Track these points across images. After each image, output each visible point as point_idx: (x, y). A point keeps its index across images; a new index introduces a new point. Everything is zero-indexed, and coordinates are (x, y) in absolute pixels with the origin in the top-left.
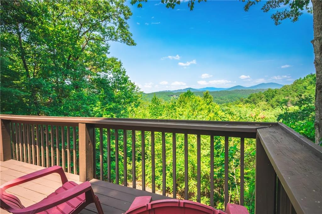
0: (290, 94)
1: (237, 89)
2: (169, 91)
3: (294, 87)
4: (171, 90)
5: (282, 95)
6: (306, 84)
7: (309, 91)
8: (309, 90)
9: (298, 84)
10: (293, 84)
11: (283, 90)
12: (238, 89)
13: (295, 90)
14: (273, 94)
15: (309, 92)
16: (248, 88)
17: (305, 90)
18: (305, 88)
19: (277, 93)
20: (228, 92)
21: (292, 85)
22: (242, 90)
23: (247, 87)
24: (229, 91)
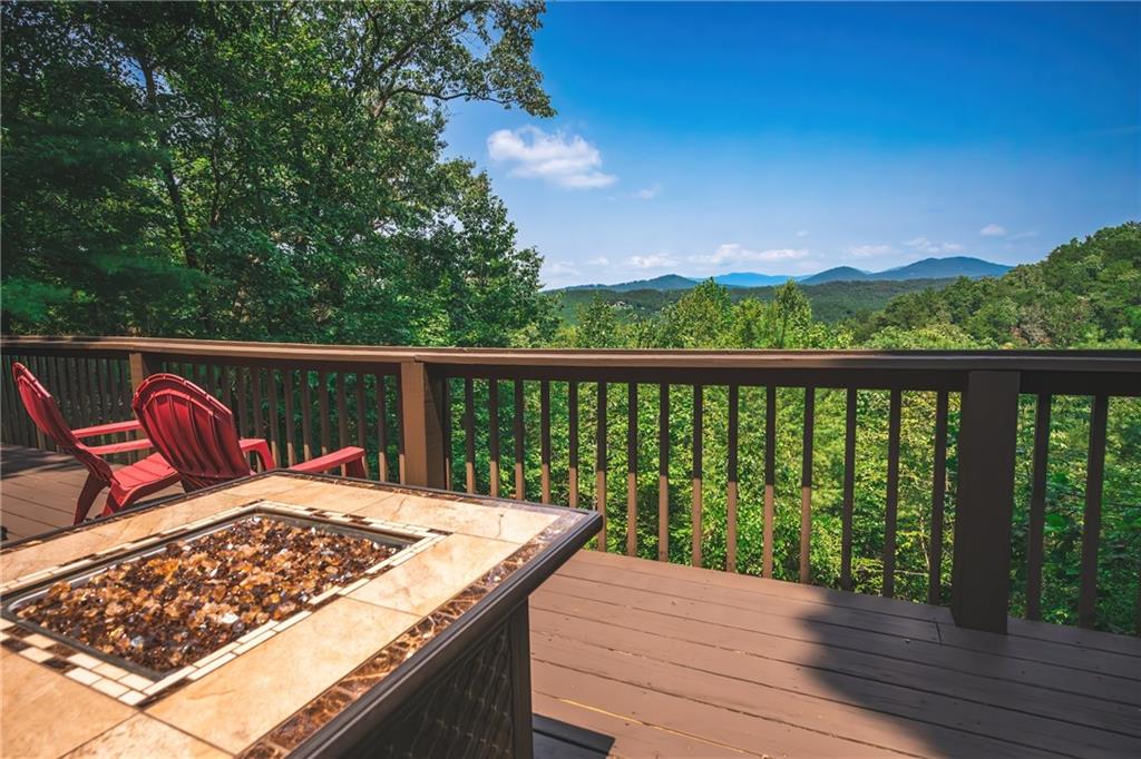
0: (1039, 296)
1: (839, 279)
2: (599, 285)
3: (1051, 271)
4: (608, 283)
5: (1009, 300)
6: (1094, 259)
7: (1105, 286)
8: (1105, 282)
9: (1066, 263)
10: (1046, 259)
11: (1011, 284)
12: (845, 280)
13: (1054, 281)
14: (975, 297)
15: (1105, 290)
16: (878, 274)
17: (1093, 283)
18: (1092, 273)
19: (990, 294)
21: (1043, 264)
22: (858, 283)
23: (875, 271)
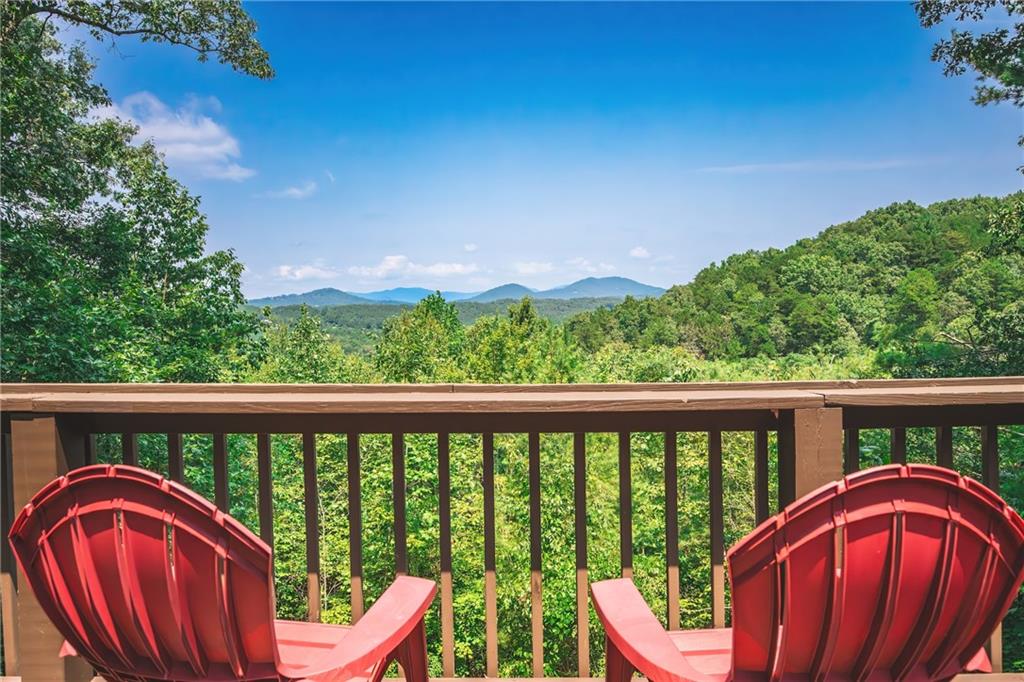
0: (692, 316)
1: (509, 297)
3: (699, 292)
5: (670, 319)
6: (730, 282)
7: (740, 307)
8: (740, 303)
9: (709, 285)
10: (693, 281)
11: (669, 304)
13: (702, 301)
14: (641, 316)
15: (741, 310)
16: (543, 292)
17: (731, 304)
18: (730, 294)
19: (654, 313)
20: (477, 306)
21: (690, 285)
23: (541, 290)
24: (482, 304)
